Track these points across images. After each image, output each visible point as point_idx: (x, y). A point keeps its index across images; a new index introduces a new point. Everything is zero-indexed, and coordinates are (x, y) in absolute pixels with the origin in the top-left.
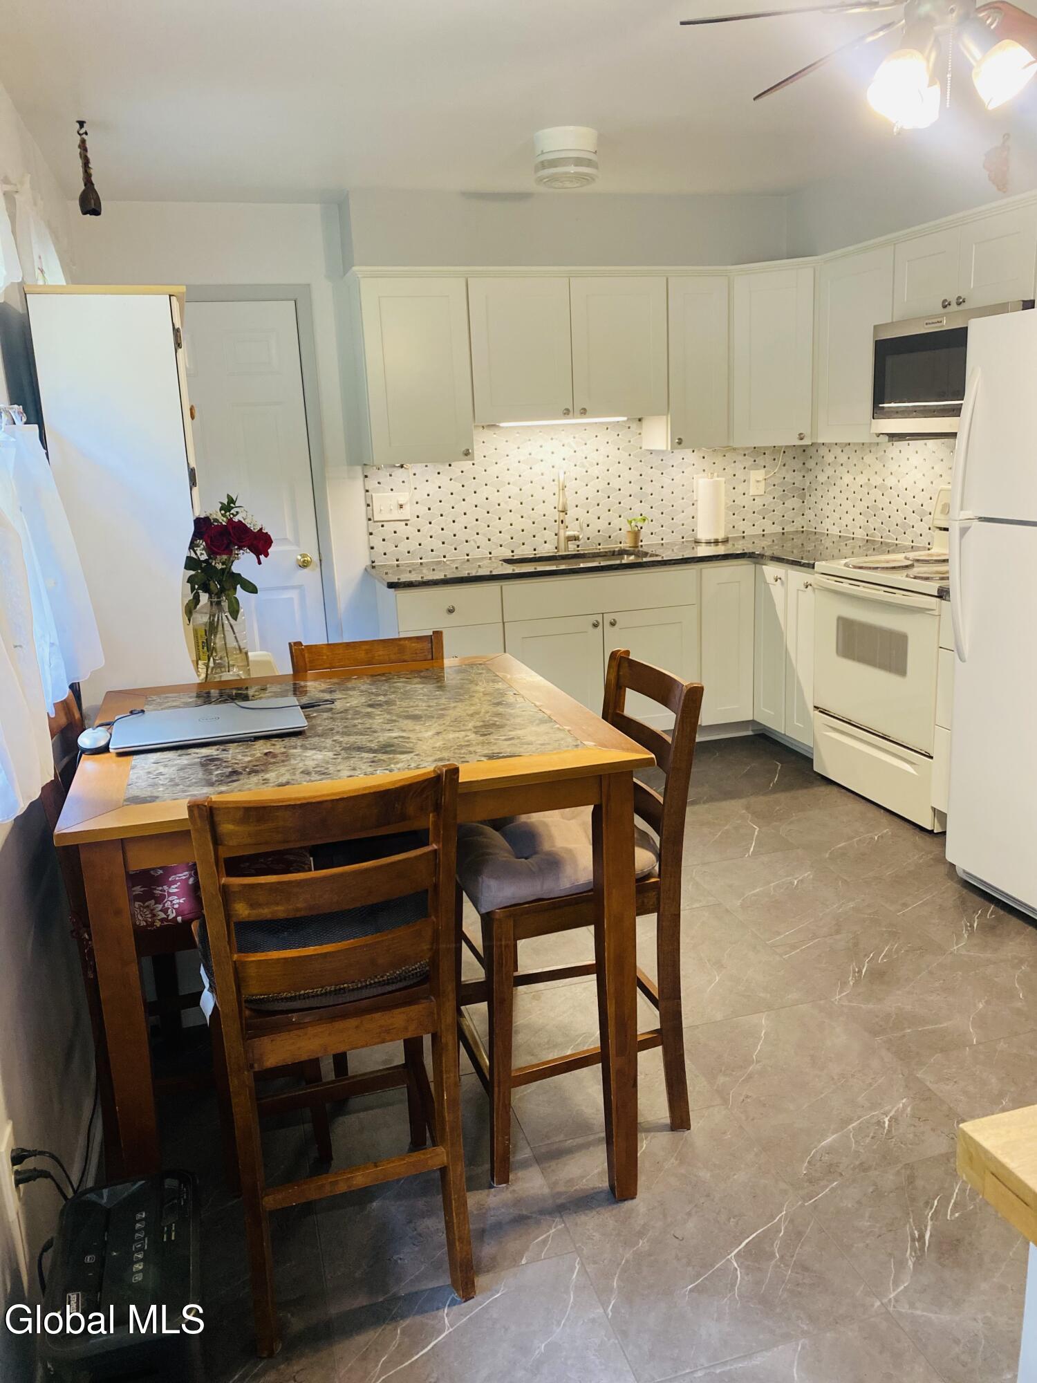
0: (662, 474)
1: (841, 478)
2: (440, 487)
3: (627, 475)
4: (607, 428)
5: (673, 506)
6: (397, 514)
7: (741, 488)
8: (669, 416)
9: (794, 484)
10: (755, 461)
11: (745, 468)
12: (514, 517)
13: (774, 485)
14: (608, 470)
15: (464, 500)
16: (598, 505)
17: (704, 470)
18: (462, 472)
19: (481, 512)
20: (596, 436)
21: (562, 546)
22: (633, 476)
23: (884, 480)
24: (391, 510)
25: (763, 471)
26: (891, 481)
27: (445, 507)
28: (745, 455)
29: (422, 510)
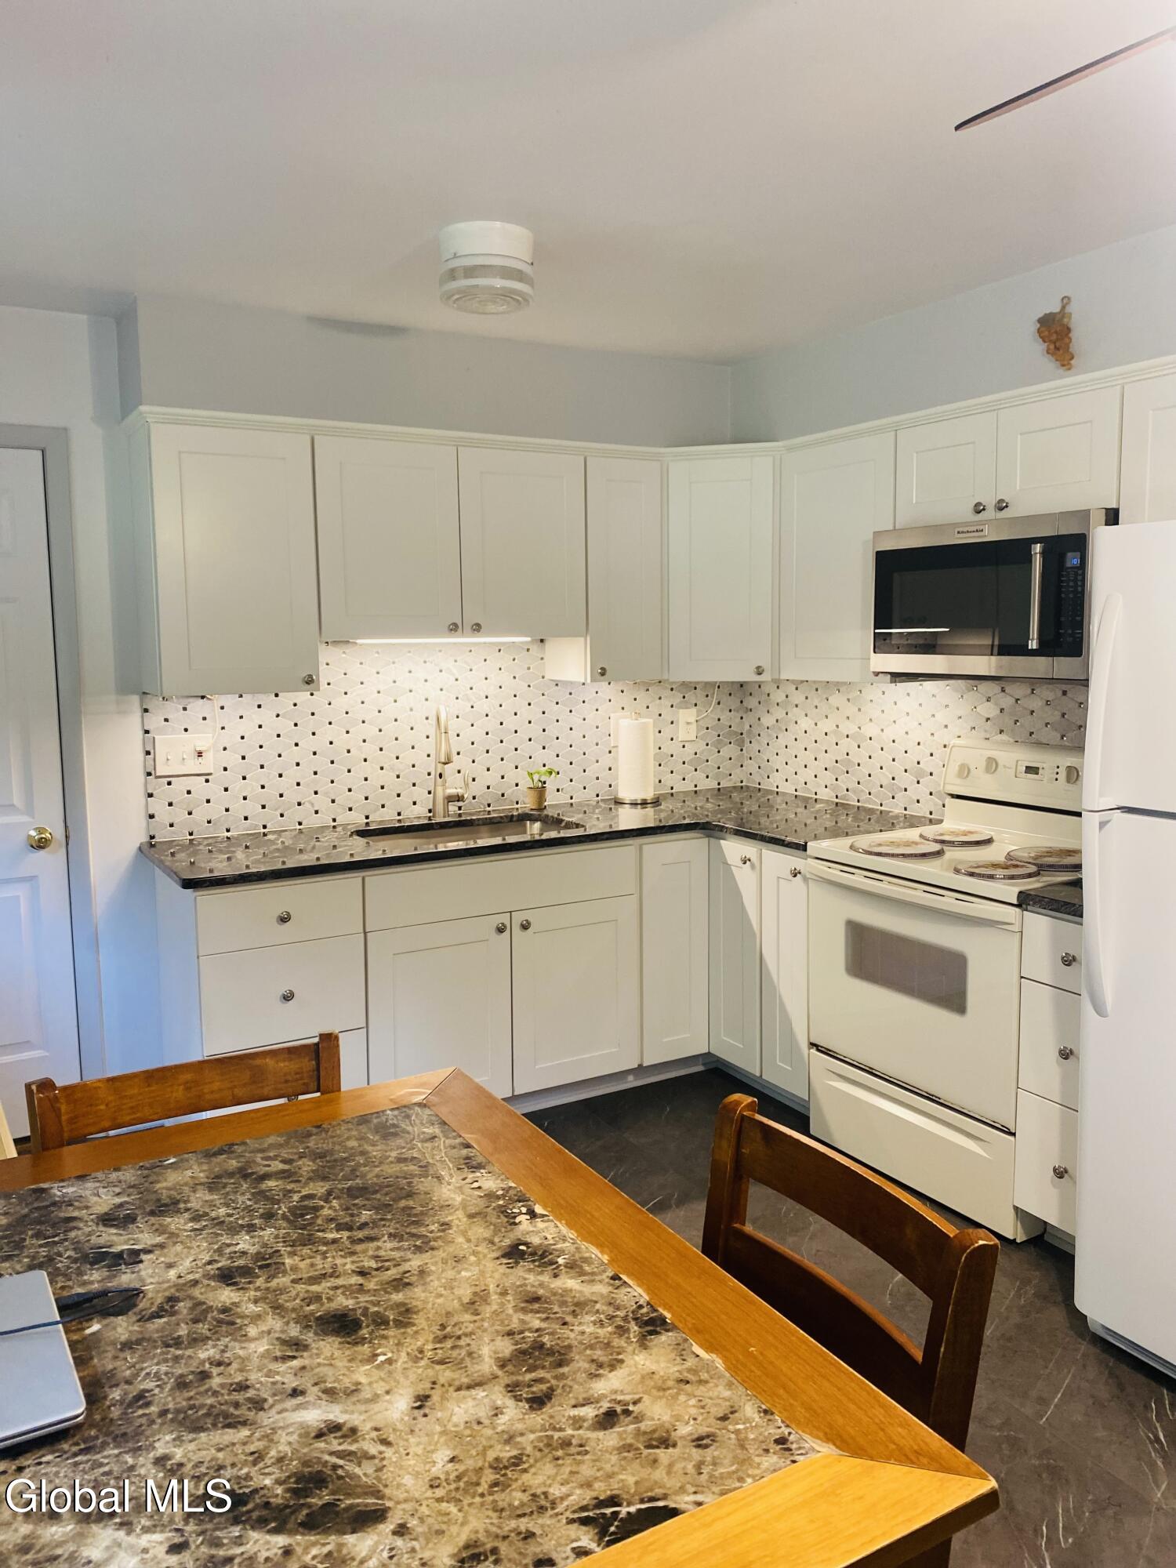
0: (571, 711)
1: (796, 723)
2: (260, 727)
3: (525, 713)
4: (500, 651)
5: (584, 754)
6: (193, 766)
7: (668, 731)
8: (588, 638)
9: (730, 727)
10: (684, 697)
11: (672, 706)
12: (370, 769)
13: (707, 728)
14: (501, 706)
15: (297, 745)
16: (488, 752)
17: (623, 708)
18: (295, 705)
19: (321, 763)
20: (485, 660)
21: (440, 808)
22: (534, 713)
23: (860, 728)
24: (184, 759)
25: (694, 710)
26: (870, 730)
27: (268, 756)
28: (672, 689)
29: (232, 759)
